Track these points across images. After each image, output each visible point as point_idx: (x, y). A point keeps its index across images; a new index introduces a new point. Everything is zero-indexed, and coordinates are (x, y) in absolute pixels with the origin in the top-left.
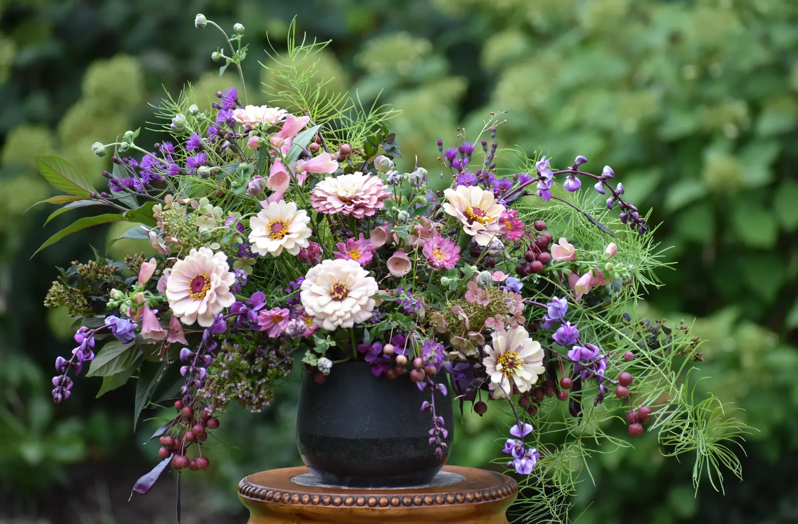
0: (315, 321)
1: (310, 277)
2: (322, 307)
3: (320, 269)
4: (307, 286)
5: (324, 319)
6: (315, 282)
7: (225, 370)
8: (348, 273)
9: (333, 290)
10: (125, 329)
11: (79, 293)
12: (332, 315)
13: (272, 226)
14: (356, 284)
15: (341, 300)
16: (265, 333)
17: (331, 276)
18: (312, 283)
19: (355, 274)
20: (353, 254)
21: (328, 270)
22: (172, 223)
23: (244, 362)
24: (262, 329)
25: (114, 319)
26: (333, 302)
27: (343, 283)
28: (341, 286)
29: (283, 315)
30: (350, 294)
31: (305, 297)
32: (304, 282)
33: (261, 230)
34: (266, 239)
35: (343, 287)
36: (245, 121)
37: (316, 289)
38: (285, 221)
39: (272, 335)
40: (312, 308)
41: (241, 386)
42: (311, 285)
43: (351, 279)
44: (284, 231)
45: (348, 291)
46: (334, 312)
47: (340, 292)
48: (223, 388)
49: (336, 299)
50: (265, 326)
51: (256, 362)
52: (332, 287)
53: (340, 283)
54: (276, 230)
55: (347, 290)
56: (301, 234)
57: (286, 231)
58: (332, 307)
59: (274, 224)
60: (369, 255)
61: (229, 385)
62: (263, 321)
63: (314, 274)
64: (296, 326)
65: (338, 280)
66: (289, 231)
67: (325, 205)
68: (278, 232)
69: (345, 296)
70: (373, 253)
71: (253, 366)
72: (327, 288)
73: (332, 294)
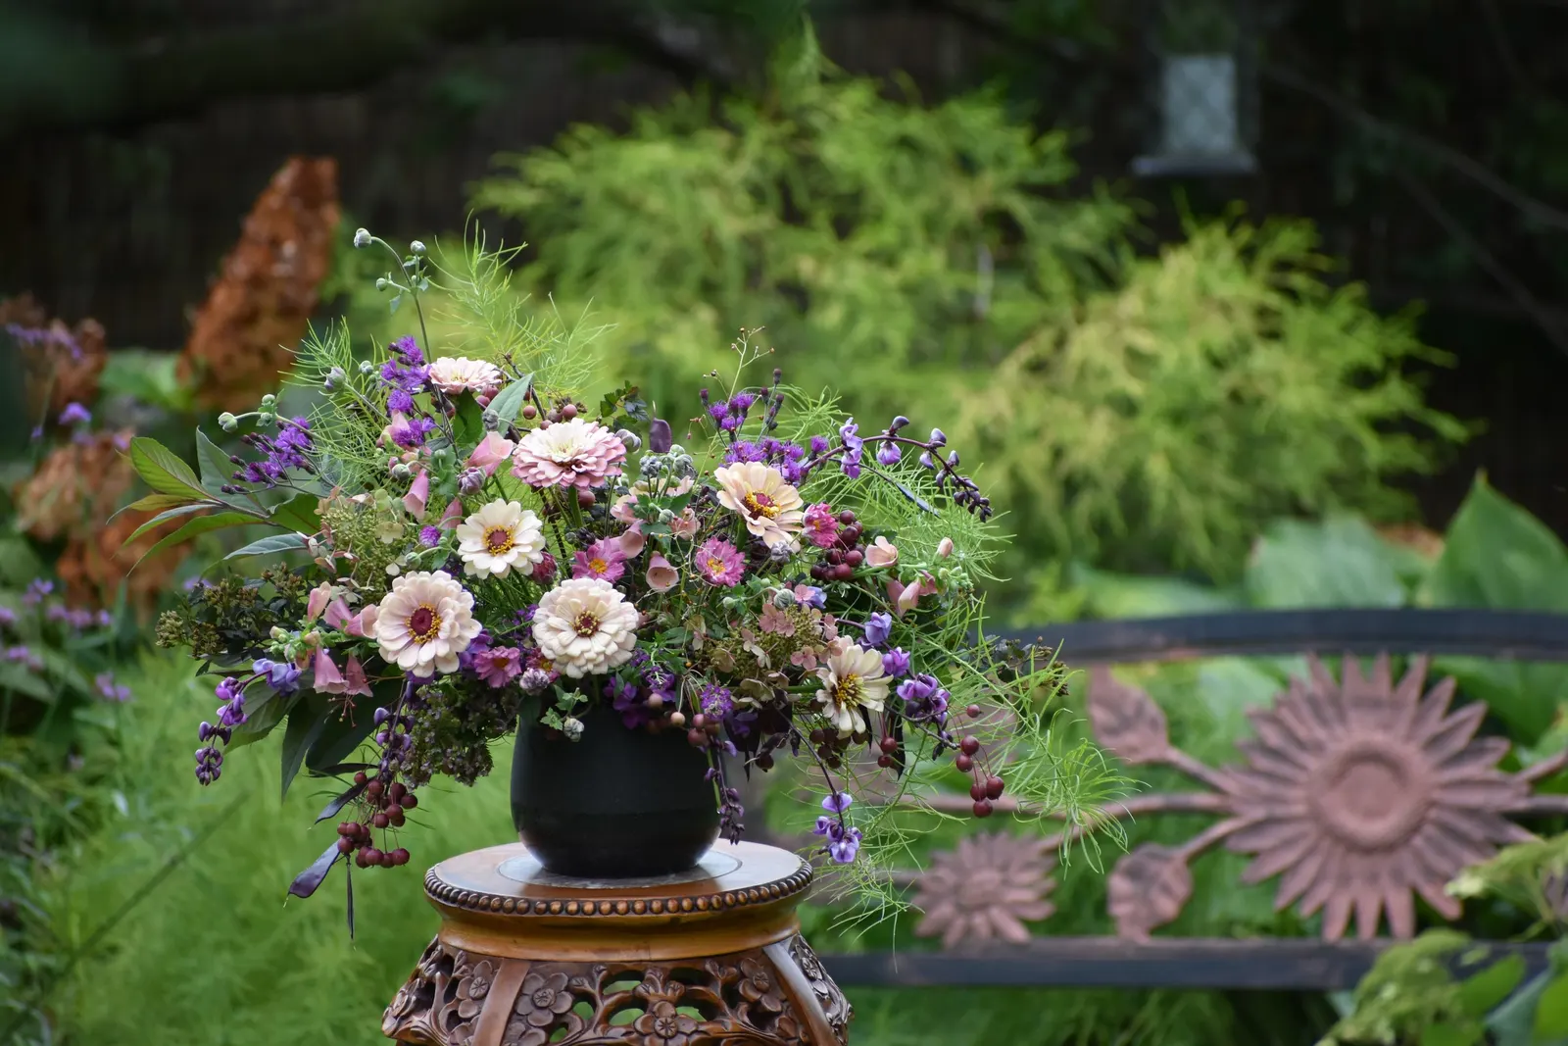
0: (555, 665)
1: (546, 605)
2: (566, 647)
3: (559, 594)
4: (541, 617)
5: (567, 663)
6: (553, 611)
7: (429, 731)
8: (597, 599)
9: (578, 624)
10: (285, 677)
11: (213, 630)
12: (578, 658)
13: (489, 537)
14: (609, 614)
15: (590, 636)
16: (485, 683)
17: (575, 603)
18: (549, 614)
19: (608, 599)
20: (597, 566)
21: (570, 595)
22: (341, 529)
23: (456, 720)
24: (482, 677)
25: (267, 664)
26: (579, 638)
27: (593, 613)
28: (589, 616)
29: (512, 657)
30: (601, 628)
31: (539, 631)
32: (538, 611)
33: (475, 543)
34: (482, 555)
35: (592, 619)
36: (444, 384)
37: (554, 621)
38: (506, 528)
39: (496, 685)
40: (551, 649)
41: (452, 752)
42: (548, 617)
43: (602, 607)
44: (508, 543)
45: (598, 623)
46: (582, 653)
47: (587, 625)
48: (426, 754)
49: (584, 635)
50: (485, 673)
51: (470, 719)
52: (577, 620)
53: (588, 612)
54: (497, 541)
55: (597, 621)
56: (534, 545)
57: (511, 543)
58: (578, 647)
59: (493, 533)
60: (620, 567)
61: (433, 751)
62: (483, 666)
63: (552, 601)
64: (535, 678)
65: (584, 608)
66: (517, 542)
67: (536, 474)
68: (500, 544)
69: (596, 630)
70: (625, 565)
71: (465, 723)
72: (571, 620)
73: (577, 628)
